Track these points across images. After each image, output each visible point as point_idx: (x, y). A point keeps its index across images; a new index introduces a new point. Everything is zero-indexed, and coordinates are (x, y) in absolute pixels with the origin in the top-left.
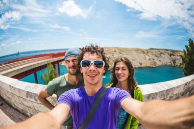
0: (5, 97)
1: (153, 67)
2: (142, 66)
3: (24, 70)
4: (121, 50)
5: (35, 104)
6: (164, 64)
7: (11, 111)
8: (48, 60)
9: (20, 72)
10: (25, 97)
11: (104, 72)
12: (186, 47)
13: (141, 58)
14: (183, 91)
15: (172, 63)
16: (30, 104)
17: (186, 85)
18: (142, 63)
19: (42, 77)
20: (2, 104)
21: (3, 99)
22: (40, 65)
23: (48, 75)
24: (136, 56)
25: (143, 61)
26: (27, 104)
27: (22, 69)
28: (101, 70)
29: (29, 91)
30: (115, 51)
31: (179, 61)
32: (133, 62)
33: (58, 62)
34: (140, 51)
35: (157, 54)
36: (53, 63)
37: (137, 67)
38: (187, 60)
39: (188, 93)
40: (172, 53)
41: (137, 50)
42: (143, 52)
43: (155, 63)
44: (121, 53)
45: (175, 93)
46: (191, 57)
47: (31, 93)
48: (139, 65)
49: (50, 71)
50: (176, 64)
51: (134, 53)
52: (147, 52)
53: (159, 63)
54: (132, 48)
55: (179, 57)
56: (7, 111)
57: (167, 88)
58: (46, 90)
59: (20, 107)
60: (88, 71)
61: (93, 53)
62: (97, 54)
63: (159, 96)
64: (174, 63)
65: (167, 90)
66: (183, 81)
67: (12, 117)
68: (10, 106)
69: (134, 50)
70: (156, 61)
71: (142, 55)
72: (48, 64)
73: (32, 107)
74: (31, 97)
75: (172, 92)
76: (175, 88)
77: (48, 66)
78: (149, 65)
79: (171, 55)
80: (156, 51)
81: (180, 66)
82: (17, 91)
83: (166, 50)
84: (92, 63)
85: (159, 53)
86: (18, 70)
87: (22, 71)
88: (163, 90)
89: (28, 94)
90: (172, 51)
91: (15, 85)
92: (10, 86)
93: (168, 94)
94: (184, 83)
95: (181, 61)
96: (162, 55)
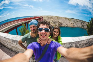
0: (2, 43)
1: (73, 27)
2: (68, 26)
3: (11, 28)
4: (58, 18)
5: (17, 45)
6: (78, 27)
7: (5, 49)
8: (22, 22)
9: (9, 29)
10: (12, 42)
11: (50, 34)
12: (90, 21)
13: (67, 22)
14: (86, 43)
15: (82, 27)
16: (14, 45)
17: (88, 40)
18: (68, 25)
19: (19, 30)
20: (1, 47)
21: (2, 44)
22: (18, 25)
23: (22, 29)
24: (65, 21)
25: (68, 24)
26: (13, 46)
27: (10, 27)
28: (48, 33)
29: (14, 39)
30: (55, 18)
31: (86, 27)
32: (64, 24)
33: (27, 22)
34: (67, 19)
35: (75, 21)
36: (25, 23)
37: (65, 26)
38: (90, 27)
39: (88, 44)
40: (83, 22)
41: (66, 18)
42: (69, 19)
43: (74, 26)
44: (58, 19)
45: (82, 43)
46: (92, 26)
47: (15, 40)
48: (66, 26)
49: (23, 27)
50: (84, 28)
51: (64, 19)
52: (71, 20)
53: (76, 26)
54: (64, 17)
55: (86, 25)
56: (4, 49)
57: (79, 40)
58: (22, 40)
59: (10, 47)
60: (41, 33)
61: (44, 24)
62: (46, 25)
63: (75, 44)
64: (83, 27)
65: (79, 41)
66: (87, 38)
67: (6, 52)
68: (5, 47)
69: (64, 18)
70: (75, 24)
71: (68, 21)
72: (23, 24)
73: (15, 46)
74: (15, 42)
75: (81, 42)
76: (82, 41)
77: (22, 25)
78: (71, 26)
79: (82, 23)
80: (75, 20)
81: (86, 29)
82: (8, 40)
83: (80, 20)
84: (43, 30)
85: (76, 21)
86: (8, 28)
87: (10, 28)
88: (77, 41)
89: (13, 41)
90: (82, 21)
91: (7, 36)
92: (5, 37)
93: (79, 43)
94: (87, 39)
95: (87, 27)
96: (78, 22)
